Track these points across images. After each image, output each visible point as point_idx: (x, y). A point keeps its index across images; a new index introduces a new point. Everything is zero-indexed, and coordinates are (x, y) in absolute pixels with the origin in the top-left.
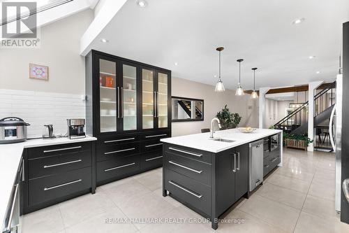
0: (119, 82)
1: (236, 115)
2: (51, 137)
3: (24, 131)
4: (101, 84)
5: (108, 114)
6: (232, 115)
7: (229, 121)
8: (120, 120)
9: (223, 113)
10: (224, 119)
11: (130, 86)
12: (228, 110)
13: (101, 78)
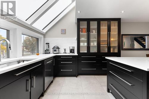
0: (89, 30)
2: (65, 53)
3: (59, 50)
4: (81, 32)
5: (84, 45)
8: (88, 47)
11: (94, 31)
13: (80, 30)
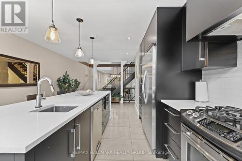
1: (76, 81)
6: (72, 80)
7: (69, 86)
9: (64, 79)
10: (65, 84)
12: (68, 76)
